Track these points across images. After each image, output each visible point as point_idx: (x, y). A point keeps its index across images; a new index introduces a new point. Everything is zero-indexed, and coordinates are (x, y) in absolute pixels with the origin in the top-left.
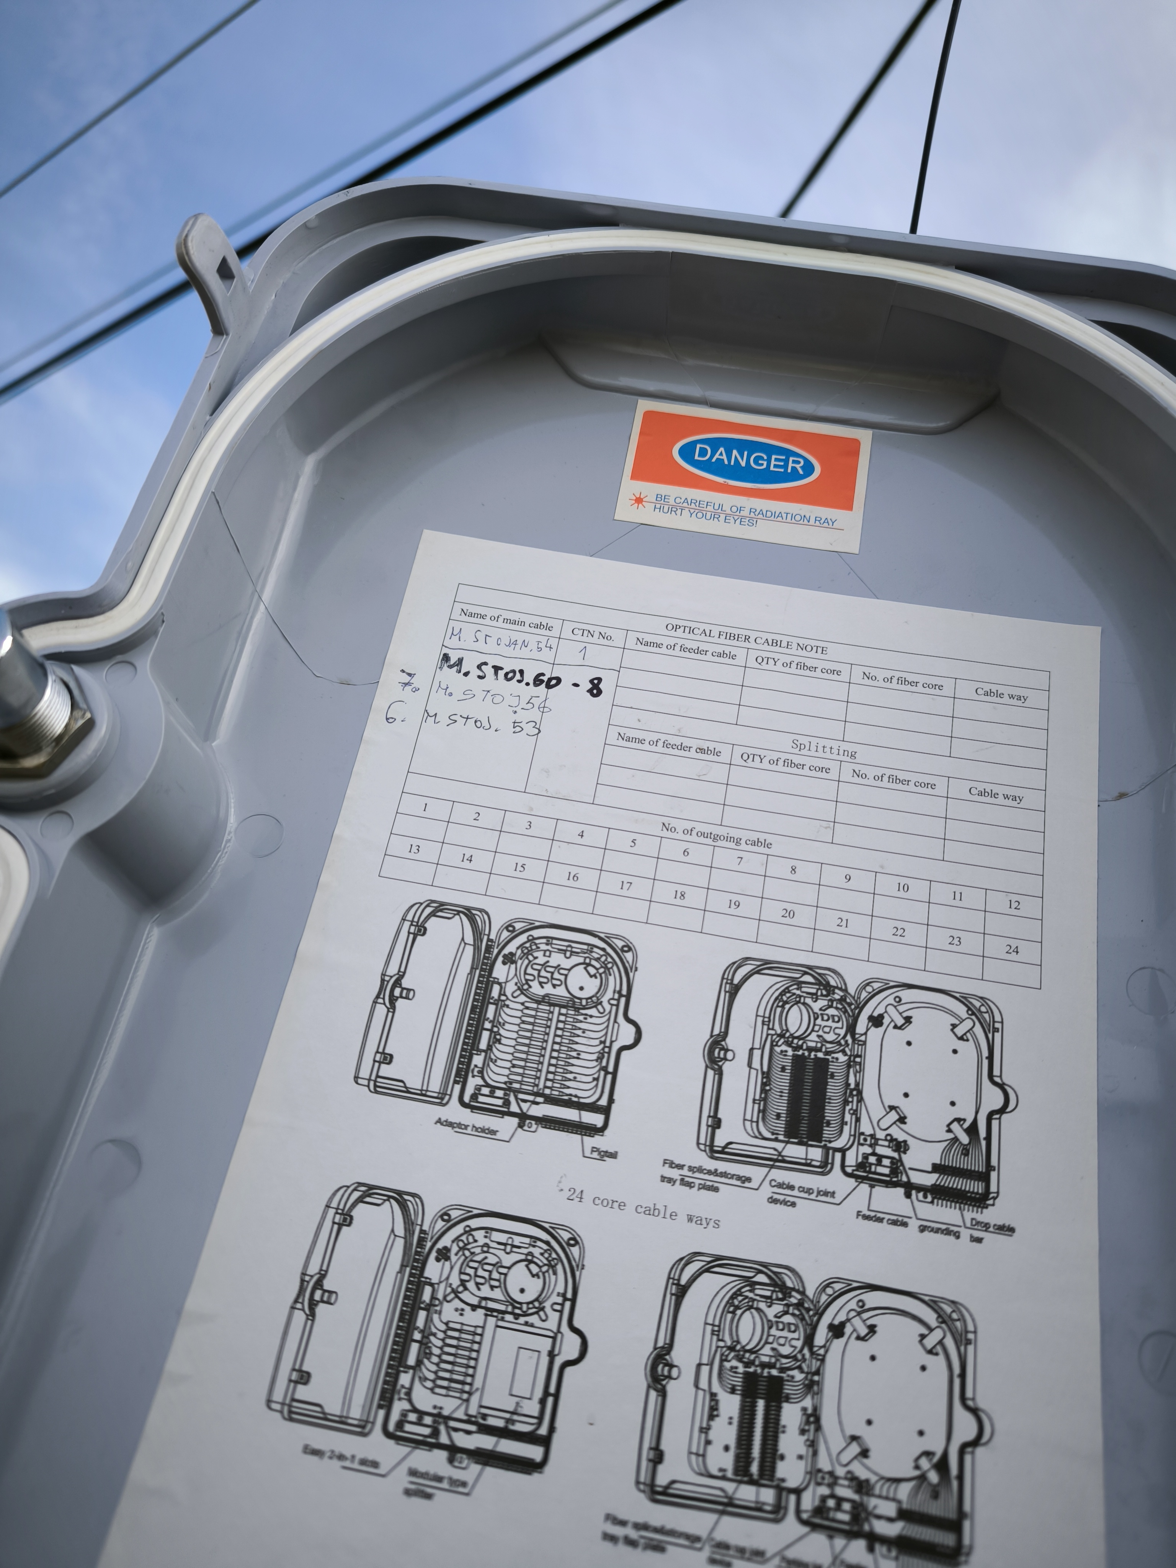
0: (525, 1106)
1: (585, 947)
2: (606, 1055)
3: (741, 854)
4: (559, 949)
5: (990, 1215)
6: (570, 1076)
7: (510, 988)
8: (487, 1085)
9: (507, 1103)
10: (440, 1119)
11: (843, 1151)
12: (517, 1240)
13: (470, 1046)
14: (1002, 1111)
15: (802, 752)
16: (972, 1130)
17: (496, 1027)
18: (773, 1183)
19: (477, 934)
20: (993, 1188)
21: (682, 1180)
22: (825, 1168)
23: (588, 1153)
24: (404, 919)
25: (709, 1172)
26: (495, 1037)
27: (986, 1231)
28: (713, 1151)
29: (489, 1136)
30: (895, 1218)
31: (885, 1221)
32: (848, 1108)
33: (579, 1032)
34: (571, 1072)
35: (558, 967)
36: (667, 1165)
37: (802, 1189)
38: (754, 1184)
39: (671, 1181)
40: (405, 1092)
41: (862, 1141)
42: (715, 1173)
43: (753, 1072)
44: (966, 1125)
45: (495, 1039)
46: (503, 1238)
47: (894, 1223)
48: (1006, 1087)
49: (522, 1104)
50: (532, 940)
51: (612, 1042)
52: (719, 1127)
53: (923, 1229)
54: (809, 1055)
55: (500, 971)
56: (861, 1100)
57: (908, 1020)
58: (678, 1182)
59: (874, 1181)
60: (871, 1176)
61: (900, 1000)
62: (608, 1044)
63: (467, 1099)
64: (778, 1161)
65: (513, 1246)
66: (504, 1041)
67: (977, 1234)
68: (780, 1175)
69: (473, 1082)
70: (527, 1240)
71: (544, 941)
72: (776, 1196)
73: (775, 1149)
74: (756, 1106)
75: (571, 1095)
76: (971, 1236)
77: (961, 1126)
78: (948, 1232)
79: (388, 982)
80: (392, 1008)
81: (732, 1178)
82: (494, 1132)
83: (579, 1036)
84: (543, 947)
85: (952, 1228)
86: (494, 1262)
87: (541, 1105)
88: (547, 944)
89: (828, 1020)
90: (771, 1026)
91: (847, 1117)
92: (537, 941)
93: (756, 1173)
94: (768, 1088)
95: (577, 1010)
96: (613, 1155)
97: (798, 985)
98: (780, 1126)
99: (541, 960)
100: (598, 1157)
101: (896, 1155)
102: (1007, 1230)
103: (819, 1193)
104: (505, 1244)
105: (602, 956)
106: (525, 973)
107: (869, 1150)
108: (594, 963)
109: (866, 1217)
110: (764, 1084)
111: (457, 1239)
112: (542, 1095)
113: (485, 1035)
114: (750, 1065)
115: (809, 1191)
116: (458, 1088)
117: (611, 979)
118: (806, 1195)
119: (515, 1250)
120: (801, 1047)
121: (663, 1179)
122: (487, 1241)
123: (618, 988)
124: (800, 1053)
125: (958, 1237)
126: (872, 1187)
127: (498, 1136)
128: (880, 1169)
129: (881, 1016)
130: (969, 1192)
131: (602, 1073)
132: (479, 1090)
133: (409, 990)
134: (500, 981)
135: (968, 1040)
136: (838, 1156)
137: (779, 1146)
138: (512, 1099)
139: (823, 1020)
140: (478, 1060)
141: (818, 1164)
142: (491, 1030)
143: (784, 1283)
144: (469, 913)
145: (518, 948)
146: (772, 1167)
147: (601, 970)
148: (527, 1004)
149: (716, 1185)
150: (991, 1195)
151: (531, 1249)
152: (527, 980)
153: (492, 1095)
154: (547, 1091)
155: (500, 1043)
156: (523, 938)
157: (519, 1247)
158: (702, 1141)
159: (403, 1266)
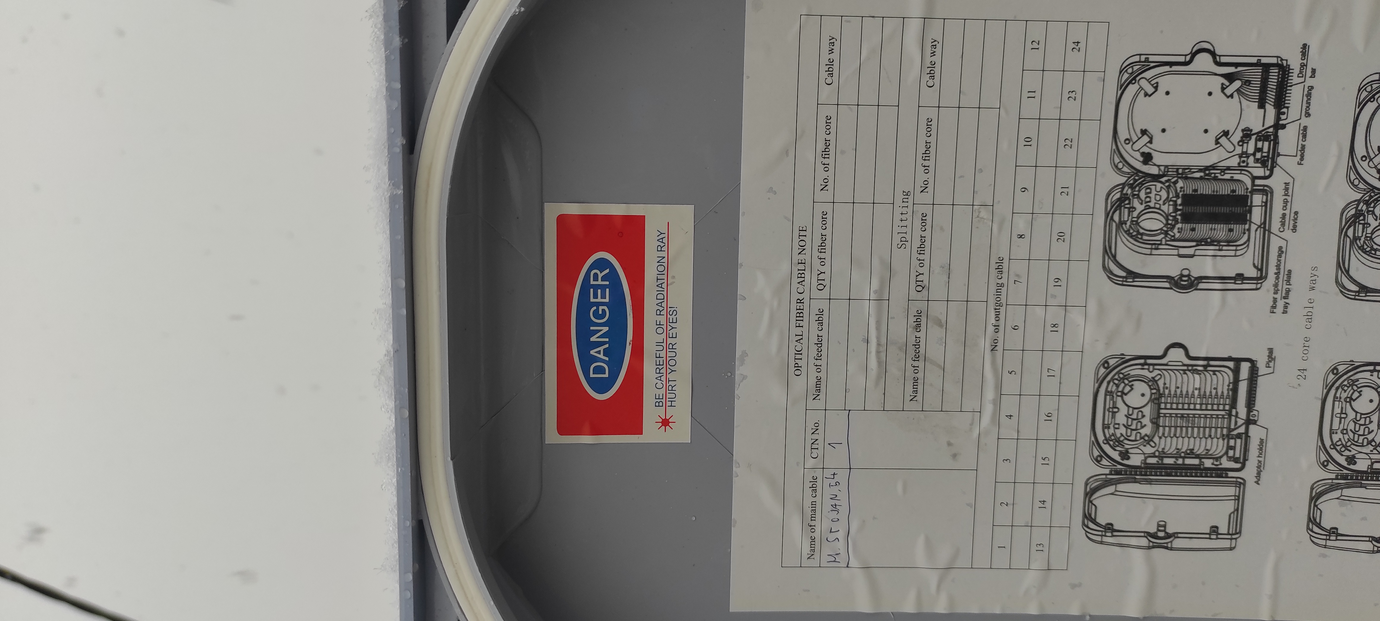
0: (1240, 422)
1: (1108, 397)
2: (1195, 368)
3: (1011, 281)
4: (1112, 418)
5: (1295, 63)
6: (1214, 392)
7: (1148, 450)
8: (1227, 453)
9: (1239, 436)
10: (1255, 482)
11: (1254, 178)
12: (1337, 410)
13: (1199, 471)
14: (1213, 54)
15: (909, 239)
16: (1230, 78)
17: (1180, 454)
18: (1282, 230)
19: (1107, 483)
20: (1274, 61)
21: (1285, 298)
22: (1267, 192)
23: (1270, 370)
24: (1101, 543)
25: (1277, 278)
26: (1189, 454)
27: (1306, 66)
28: (1261, 278)
29: (1264, 444)
30: (1301, 136)
31: (1304, 143)
32: (1220, 177)
33: (1179, 391)
34: (1211, 392)
35: (1127, 416)
36: (1275, 310)
37: (1285, 208)
38: (1283, 244)
39: (1286, 306)
40: (1238, 512)
41: (1245, 164)
42: (1277, 274)
43: (1198, 253)
44: (1227, 83)
45: (1191, 453)
46: (1336, 421)
47: (1305, 136)
48: (1194, 51)
49: (1239, 424)
50: (1107, 441)
51: (1184, 365)
52: (1242, 275)
53: (1308, 115)
54: (1180, 210)
55: (1136, 460)
56: (1213, 167)
57: (1144, 132)
58: (1286, 301)
59: (1275, 154)
60: (1270, 156)
61: (1127, 139)
62: (1185, 368)
63: (1238, 466)
64: (1265, 227)
65: (1342, 413)
66: (1191, 447)
67: (1309, 73)
68: (1275, 225)
69: (1226, 463)
70: (1337, 403)
71: (1106, 430)
72: (1291, 227)
73: (1256, 230)
74: (1224, 248)
75: (1228, 390)
76: (1311, 77)
77: (1227, 87)
78: (1309, 95)
79: (1153, 543)
80: (1175, 535)
81: (1279, 261)
82: (1262, 440)
83: (1181, 391)
84: (1112, 431)
85: (1306, 92)
86: (1353, 424)
87: (1238, 410)
88: (1109, 428)
89: (1150, 197)
90: (1159, 242)
91: (1227, 177)
92: (1108, 436)
93: (1275, 243)
94: (1209, 240)
95: (1161, 395)
96: (1271, 351)
97: (1122, 224)
98: (1238, 228)
99: (1123, 430)
100: (1273, 361)
101: (1254, 137)
102: (1305, 49)
103: (1286, 195)
104: (1341, 418)
105: (1115, 383)
106: (1136, 440)
107: (1252, 158)
108: (1120, 389)
109: (1302, 159)
110: (1207, 244)
111: (1340, 453)
112: (1230, 411)
113: (1188, 461)
114: (1192, 256)
115: (1286, 202)
116: (1231, 474)
117: (1132, 373)
118: (1289, 204)
119: (1344, 412)
120: (1175, 218)
121: (1285, 312)
122: (1339, 431)
123: (1140, 367)
124: (1179, 217)
125: (1312, 87)
126: (1279, 155)
127: (1264, 438)
128: (1265, 149)
129: (1143, 154)
130: (1278, 79)
131: (1209, 368)
132: (1230, 457)
133: (1159, 526)
134: (1143, 459)
135: (1157, 83)
136: (1258, 182)
137: (1254, 227)
138: (1235, 432)
139: (1150, 202)
140: (1208, 463)
141: (1265, 197)
142: (1184, 458)
143: (1353, 216)
144: (1089, 494)
145: (1115, 450)
146: (1270, 232)
147: (1126, 382)
148: (1160, 435)
149: (1286, 273)
150: (1280, 62)
151: (1342, 400)
152: (1142, 438)
153: (1233, 448)
154: (1227, 407)
155: (1193, 450)
156: (1107, 448)
157: (1342, 408)
158: (1254, 286)
159: (1362, 486)
